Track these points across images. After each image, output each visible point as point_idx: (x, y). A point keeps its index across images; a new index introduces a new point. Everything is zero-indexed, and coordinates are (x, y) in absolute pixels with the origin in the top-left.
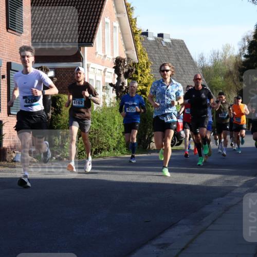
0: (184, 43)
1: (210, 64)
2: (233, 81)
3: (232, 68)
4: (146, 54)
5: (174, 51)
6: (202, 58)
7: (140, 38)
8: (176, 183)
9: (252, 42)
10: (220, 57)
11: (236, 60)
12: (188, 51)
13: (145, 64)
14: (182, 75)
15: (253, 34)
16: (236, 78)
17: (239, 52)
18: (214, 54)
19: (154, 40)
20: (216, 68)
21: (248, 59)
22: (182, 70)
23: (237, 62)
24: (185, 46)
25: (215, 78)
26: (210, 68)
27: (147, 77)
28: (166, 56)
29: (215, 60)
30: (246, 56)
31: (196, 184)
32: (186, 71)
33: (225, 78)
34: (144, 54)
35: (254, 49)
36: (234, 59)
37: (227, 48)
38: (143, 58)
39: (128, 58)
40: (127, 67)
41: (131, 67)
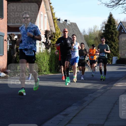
0: (76, 24)
1: (88, 34)
2: (98, 42)
3: (97, 36)
4: (59, 29)
5: (72, 28)
6: (84, 31)
7: (57, 22)
9: (107, 24)
10: (92, 31)
12: (78, 28)
13: (59, 33)
15: (107, 21)
16: (99, 40)
17: (101, 29)
18: (90, 29)
19: (63, 22)
20: (90, 36)
21: (105, 32)
23: (100, 33)
24: (77, 26)
25: (90, 40)
26: (88, 36)
29: (90, 32)
30: (104, 31)
31: (81, 87)
33: (94, 40)
35: (107, 28)
37: (95, 27)
38: (58, 31)
39: (51, 31)
40: (50, 35)
41: (52, 34)
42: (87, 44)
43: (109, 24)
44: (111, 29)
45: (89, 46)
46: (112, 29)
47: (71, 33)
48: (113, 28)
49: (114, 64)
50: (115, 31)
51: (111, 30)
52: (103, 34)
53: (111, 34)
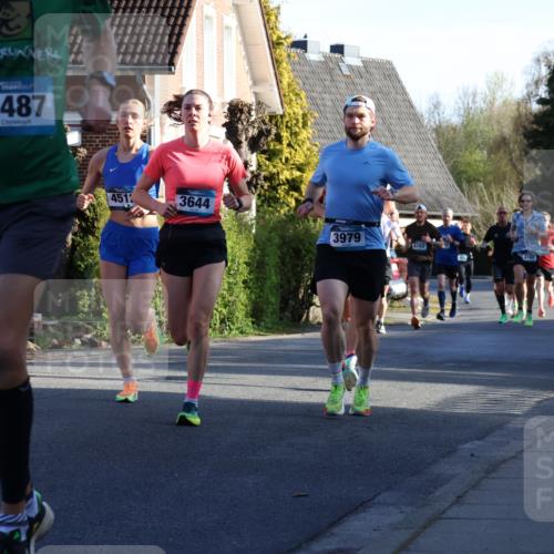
0: (393, 69)
1: (456, 120)
2: (511, 160)
3: (508, 130)
4: (303, 94)
6: (437, 106)
7: (289, 56)
10: (480, 104)
11: (518, 109)
12: (403, 88)
13: (300, 118)
16: (518, 153)
17: (525, 92)
18: (465, 95)
19: (323, 59)
20: (469, 129)
21: (546, 108)
22: (387, 133)
23: (520, 116)
24: (396, 76)
25: (467, 153)
26: (454, 129)
27: (305, 149)
29: (468, 110)
30: (541, 101)
31: (418, 407)
32: (397, 135)
33: (490, 152)
34: (297, 95)
36: (514, 108)
37: (497, 82)
38: (294, 104)
39: (259, 103)
40: (256, 125)
41: (265, 124)
42: (452, 173)
45: (465, 185)
52: (539, 118)
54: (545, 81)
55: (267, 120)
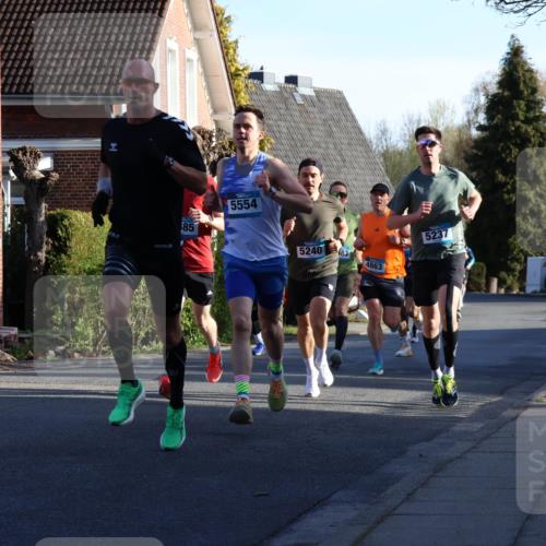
0: (344, 98)
1: (402, 145)
5: (322, 116)
6: (384, 132)
7: (246, 86)
8: (327, 409)
9: (495, 96)
11: (459, 136)
12: (353, 116)
14: (338, 168)
15: (497, 79)
17: (466, 119)
19: (278, 89)
21: (485, 134)
22: (339, 158)
23: (461, 142)
24: (347, 105)
26: (401, 154)
28: (302, 126)
30: (481, 128)
32: (347, 159)
35: (498, 112)
36: (456, 134)
37: (439, 110)
39: (219, 130)
40: (217, 151)
41: (225, 149)
43: (506, 93)
44: (515, 117)
46: (522, 118)
47: (317, 139)
48: (527, 111)
49: (535, 292)
50: (536, 130)
51: (518, 123)
52: (478, 143)
53: (516, 145)
54: (483, 109)
55: (227, 147)
